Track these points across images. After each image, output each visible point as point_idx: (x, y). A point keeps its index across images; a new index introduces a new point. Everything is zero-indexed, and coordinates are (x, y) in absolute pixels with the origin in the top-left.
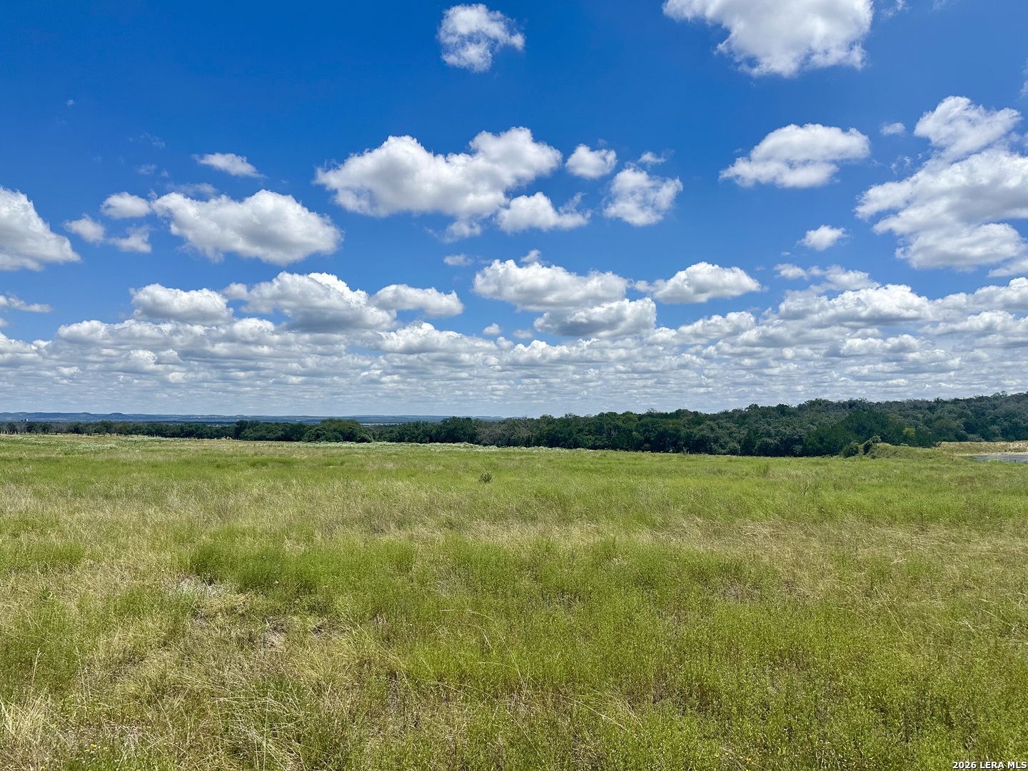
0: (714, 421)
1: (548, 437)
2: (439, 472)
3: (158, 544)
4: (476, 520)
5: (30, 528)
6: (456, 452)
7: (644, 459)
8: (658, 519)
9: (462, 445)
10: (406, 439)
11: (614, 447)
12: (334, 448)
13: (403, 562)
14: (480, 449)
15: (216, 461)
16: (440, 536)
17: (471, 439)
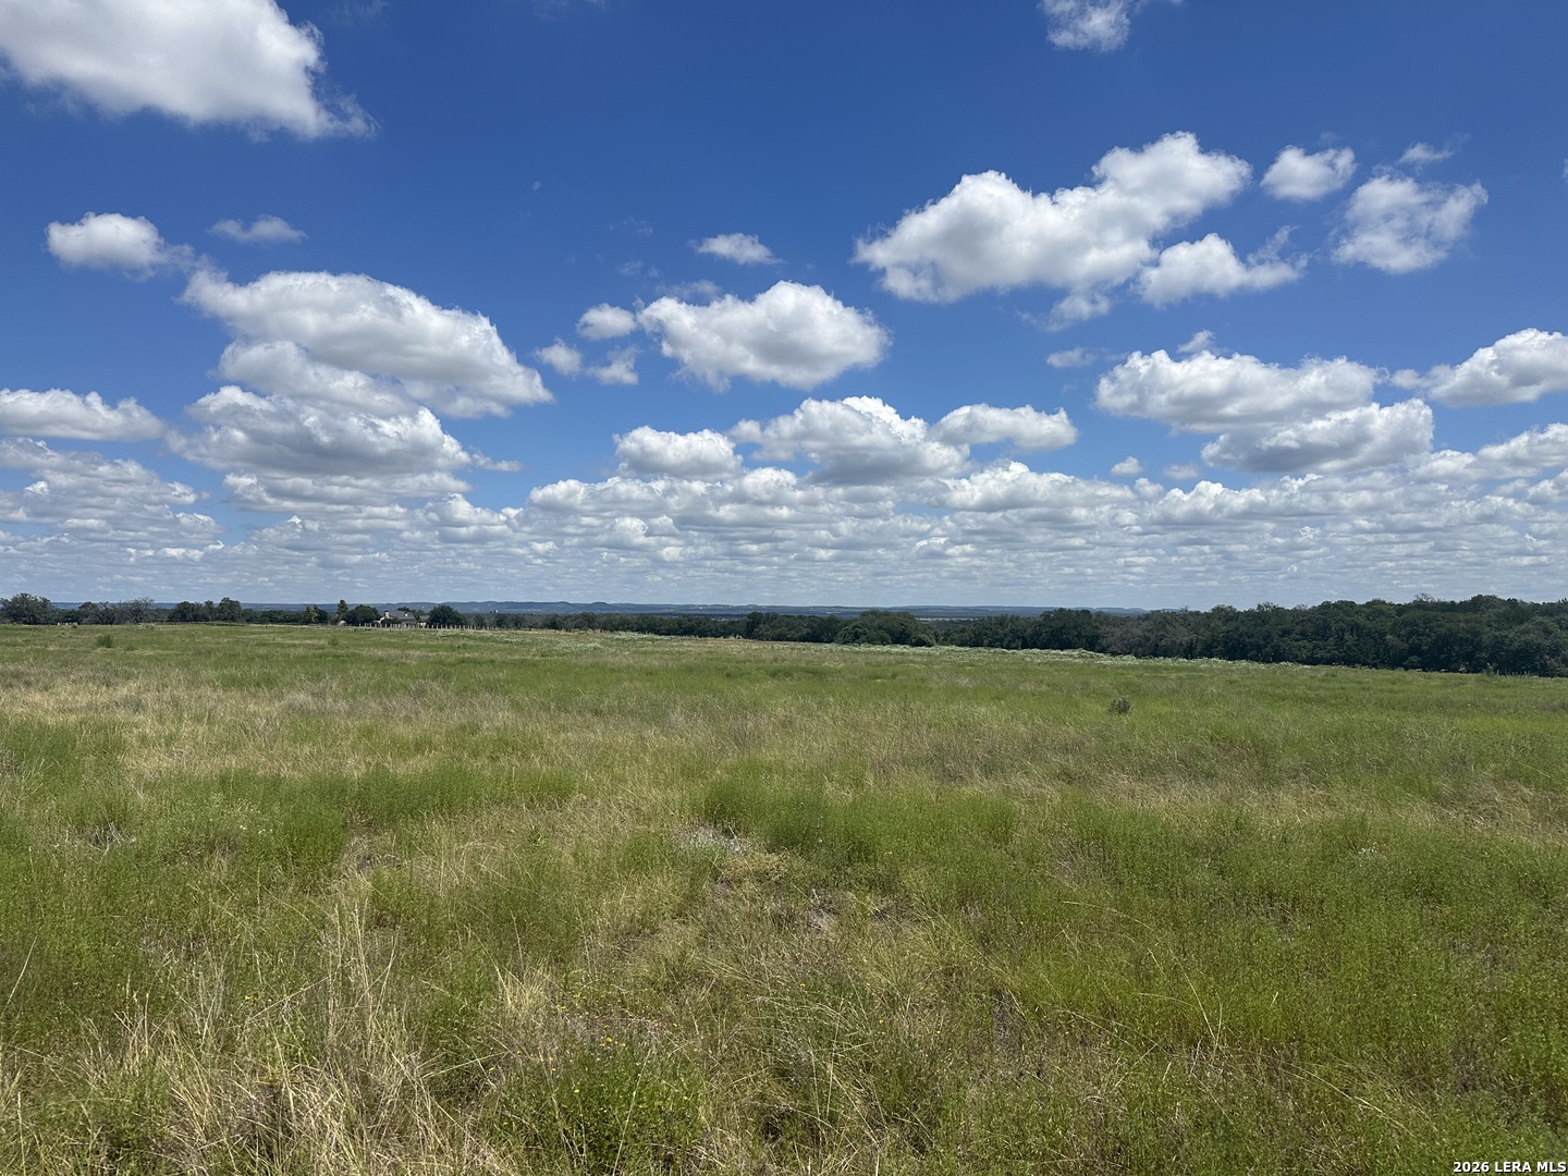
0: (1551, 615)
1: (1226, 643)
2: (1042, 694)
3: (661, 776)
4: (1112, 773)
5: (510, 749)
6: (1066, 664)
7: (1410, 683)
8: (1446, 788)
9: (1076, 653)
10: (986, 642)
11: (1350, 661)
12: (879, 653)
13: (998, 828)
14: (1106, 660)
15: (726, 668)
16: (1053, 793)
17: (1090, 644)
